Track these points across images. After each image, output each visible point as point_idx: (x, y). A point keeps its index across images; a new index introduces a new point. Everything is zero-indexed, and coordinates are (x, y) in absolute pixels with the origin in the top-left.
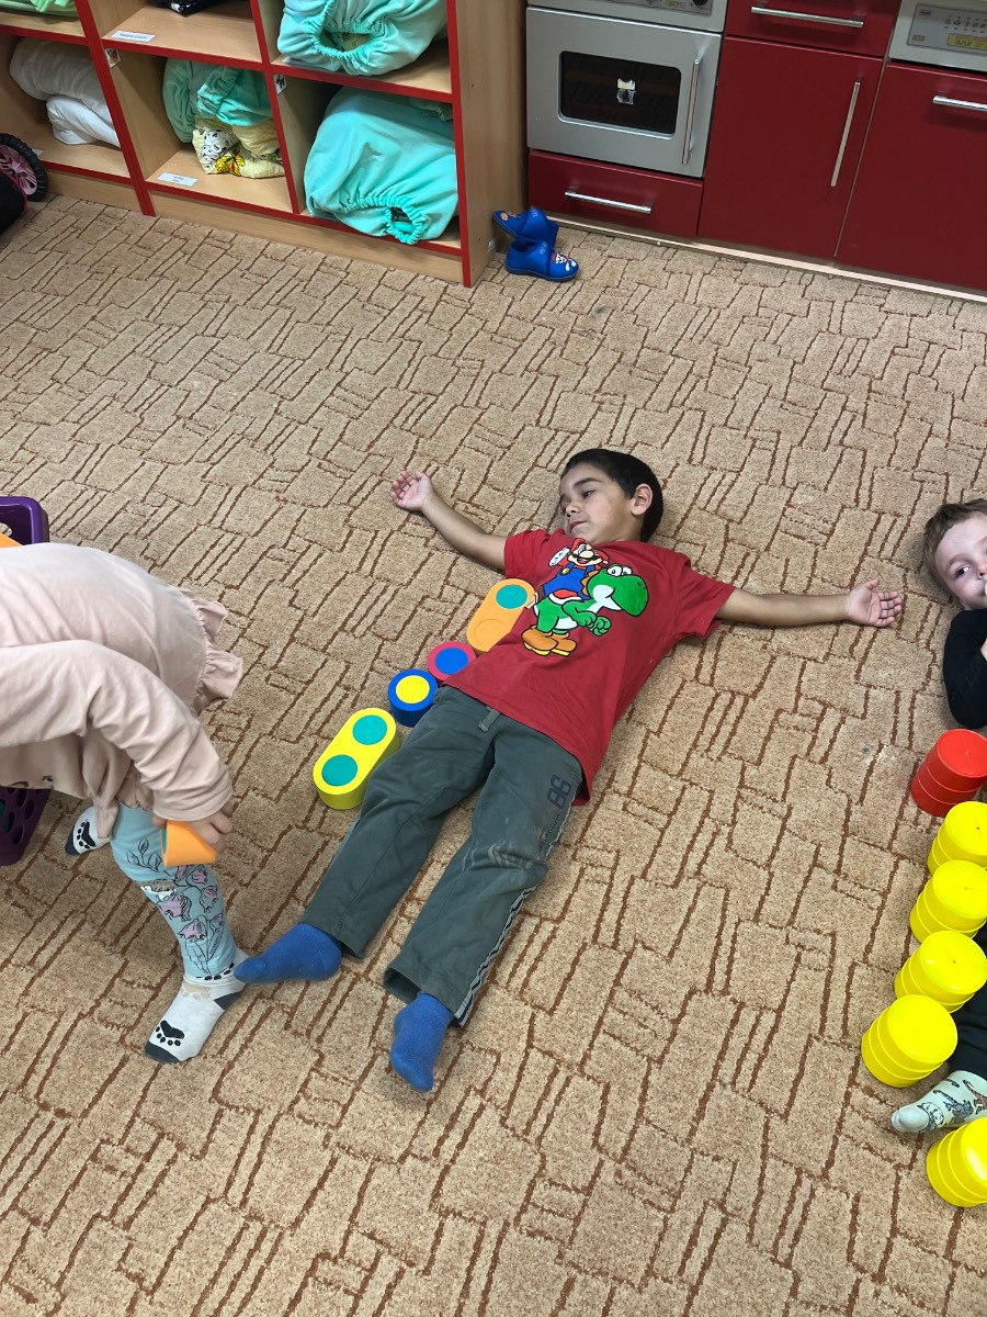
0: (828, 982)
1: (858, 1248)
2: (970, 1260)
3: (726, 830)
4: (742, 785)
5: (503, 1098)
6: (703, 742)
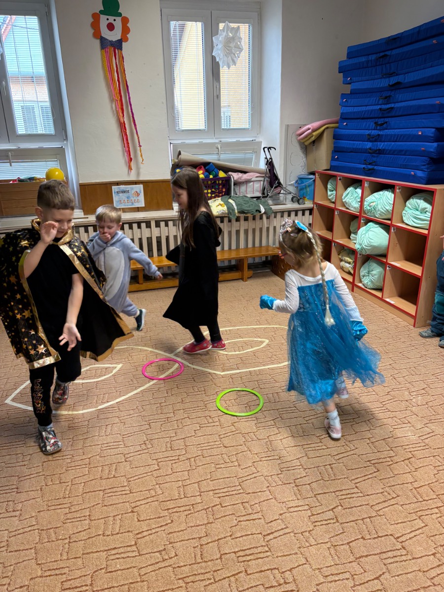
1: (298, 480)
2: (319, 499)
3: (354, 423)
4: (368, 420)
5: (259, 422)
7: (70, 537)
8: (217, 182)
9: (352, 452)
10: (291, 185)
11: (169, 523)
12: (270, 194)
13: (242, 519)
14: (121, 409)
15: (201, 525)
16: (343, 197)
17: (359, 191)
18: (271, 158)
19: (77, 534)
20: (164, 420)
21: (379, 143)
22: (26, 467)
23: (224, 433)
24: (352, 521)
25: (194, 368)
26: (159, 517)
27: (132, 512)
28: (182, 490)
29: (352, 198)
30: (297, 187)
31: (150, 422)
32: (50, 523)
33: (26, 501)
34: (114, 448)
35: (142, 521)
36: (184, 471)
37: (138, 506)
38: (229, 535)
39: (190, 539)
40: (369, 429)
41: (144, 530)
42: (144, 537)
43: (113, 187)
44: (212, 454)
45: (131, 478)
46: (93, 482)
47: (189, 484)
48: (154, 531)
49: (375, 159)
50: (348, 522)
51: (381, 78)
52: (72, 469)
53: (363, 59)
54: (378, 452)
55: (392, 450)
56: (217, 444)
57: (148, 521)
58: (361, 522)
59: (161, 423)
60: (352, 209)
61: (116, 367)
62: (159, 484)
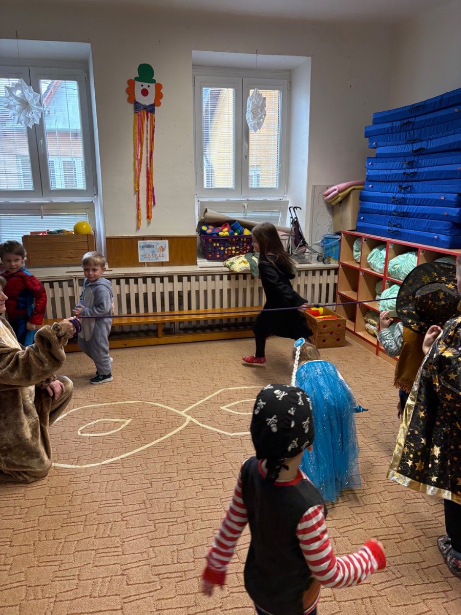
0: (352, 525)
3: (364, 494)
4: (380, 493)
6: (381, 482)
7: (56, 596)
8: (242, 240)
9: (359, 526)
10: (317, 244)
11: (158, 589)
12: (294, 253)
13: (234, 590)
14: (125, 465)
15: (191, 594)
16: (368, 258)
17: (384, 252)
18: (296, 218)
19: (64, 594)
20: (167, 479)
21: (403, 206)
22: (22, 520)
23: (226, 496)
24: (351, 600)
25: (203, 428)
26: (149, 582)
27: (123, 575)
28: (175, 554)
29: (376, 259)
30: (322, 247)
31: (152, 480)
32: (38, 579)
33: (17, 555)
34: (113, 506)
35: (131, 584)
36: (180, 534)
37: (129, 569)
38: (219, 606)
39: (178, 608)
40: (380, 502)
41: (132, 594)
42: (131, 602)
43: (139, 242)
44: (211, 518)
45: (125, 538)
46: (87, 541)
47: (184, 549)
48: (142, 596)
49: (399, 222)
50: (346, 601)
51: (405, 144)
52: (67, 526)
53: (388, 125)
54: (387, 527)
55: (402, 526)
56: (218, 507)
57: (137, 585)
58: (360, 601)
59: (164, 482)
60: (377, 270)
61: (125, 422)
62: (153, 547)
